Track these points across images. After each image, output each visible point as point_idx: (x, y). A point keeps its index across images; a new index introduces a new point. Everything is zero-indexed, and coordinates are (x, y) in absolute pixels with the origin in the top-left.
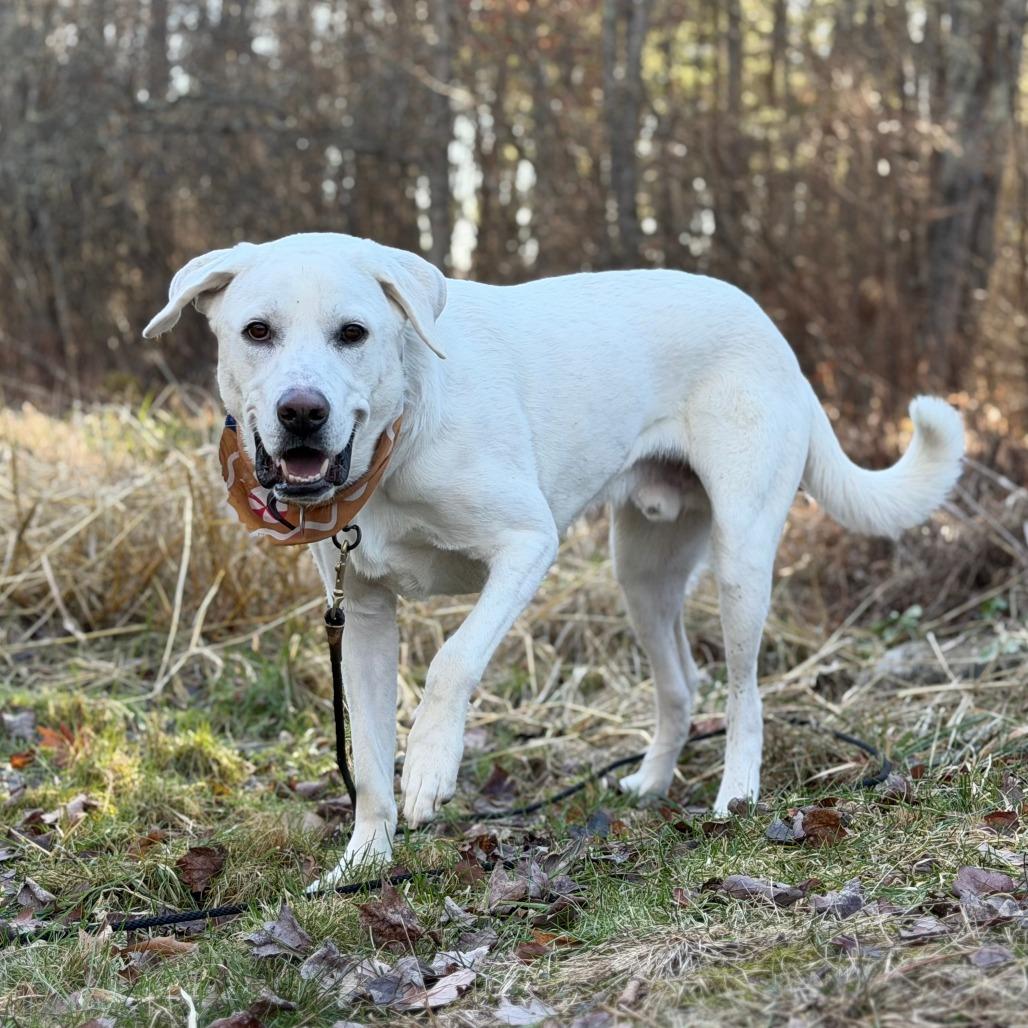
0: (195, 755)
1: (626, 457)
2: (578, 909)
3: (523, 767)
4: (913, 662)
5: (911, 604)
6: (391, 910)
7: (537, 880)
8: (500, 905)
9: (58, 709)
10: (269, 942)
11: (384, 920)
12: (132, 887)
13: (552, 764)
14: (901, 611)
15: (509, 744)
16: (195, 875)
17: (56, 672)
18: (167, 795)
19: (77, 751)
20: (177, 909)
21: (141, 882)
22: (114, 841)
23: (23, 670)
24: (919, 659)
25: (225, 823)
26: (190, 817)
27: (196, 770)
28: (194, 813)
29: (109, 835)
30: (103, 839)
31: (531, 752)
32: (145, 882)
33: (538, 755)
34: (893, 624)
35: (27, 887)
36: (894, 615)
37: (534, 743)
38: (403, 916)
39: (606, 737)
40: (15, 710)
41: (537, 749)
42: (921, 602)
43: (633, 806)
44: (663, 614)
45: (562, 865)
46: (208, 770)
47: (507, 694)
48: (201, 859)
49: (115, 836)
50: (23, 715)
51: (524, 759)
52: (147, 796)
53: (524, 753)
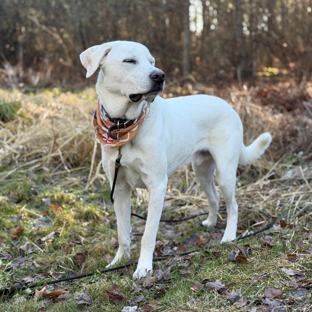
0: (90, 213)
1: (192, 150)
2: (166, 291)
3: (179, 215)
4: (295, 175)
5: (300, 151)
6: (114, 291)
7: (161, 275)
8: (149, 284)
9: (58, 197)
10: (82, 299)
11: (112, 294)
12: (61, 264)
13: (187, 214)
14: (297, 153)
15: (176, 208)
16: (78, 261)
17: (62, 181)
18: (77, 231)
19: (57, 214)
20: (73, 271)
21: (63, 262)
22: (62, 245)
23: (53, 181)
24: (296, 174)
25: (93, 237)
26: (83, 236)
27: (90, 217)
28: (84, 235)
29: (60, 244)
30: (59, 245)
31: (182, 210)
32: (65, 262)
33: (183, 212)
34: (295, 157)
35: (33, 264)
36: (295, 154)
37: (183, 208)
38: (118, 292)
39: (203, 205)
40: (46, 197)
41: (183, 210)
42: (303, 150)
43: (205, 231)
44: (209, 182)
45: (169, 268)
46: (93, 218)
47: (180, 188)
48: (80, 256)
49: (62, 243)
50: (48, 199)
51: (179, 213)
52: (72, 231)
53: (180, 211)
